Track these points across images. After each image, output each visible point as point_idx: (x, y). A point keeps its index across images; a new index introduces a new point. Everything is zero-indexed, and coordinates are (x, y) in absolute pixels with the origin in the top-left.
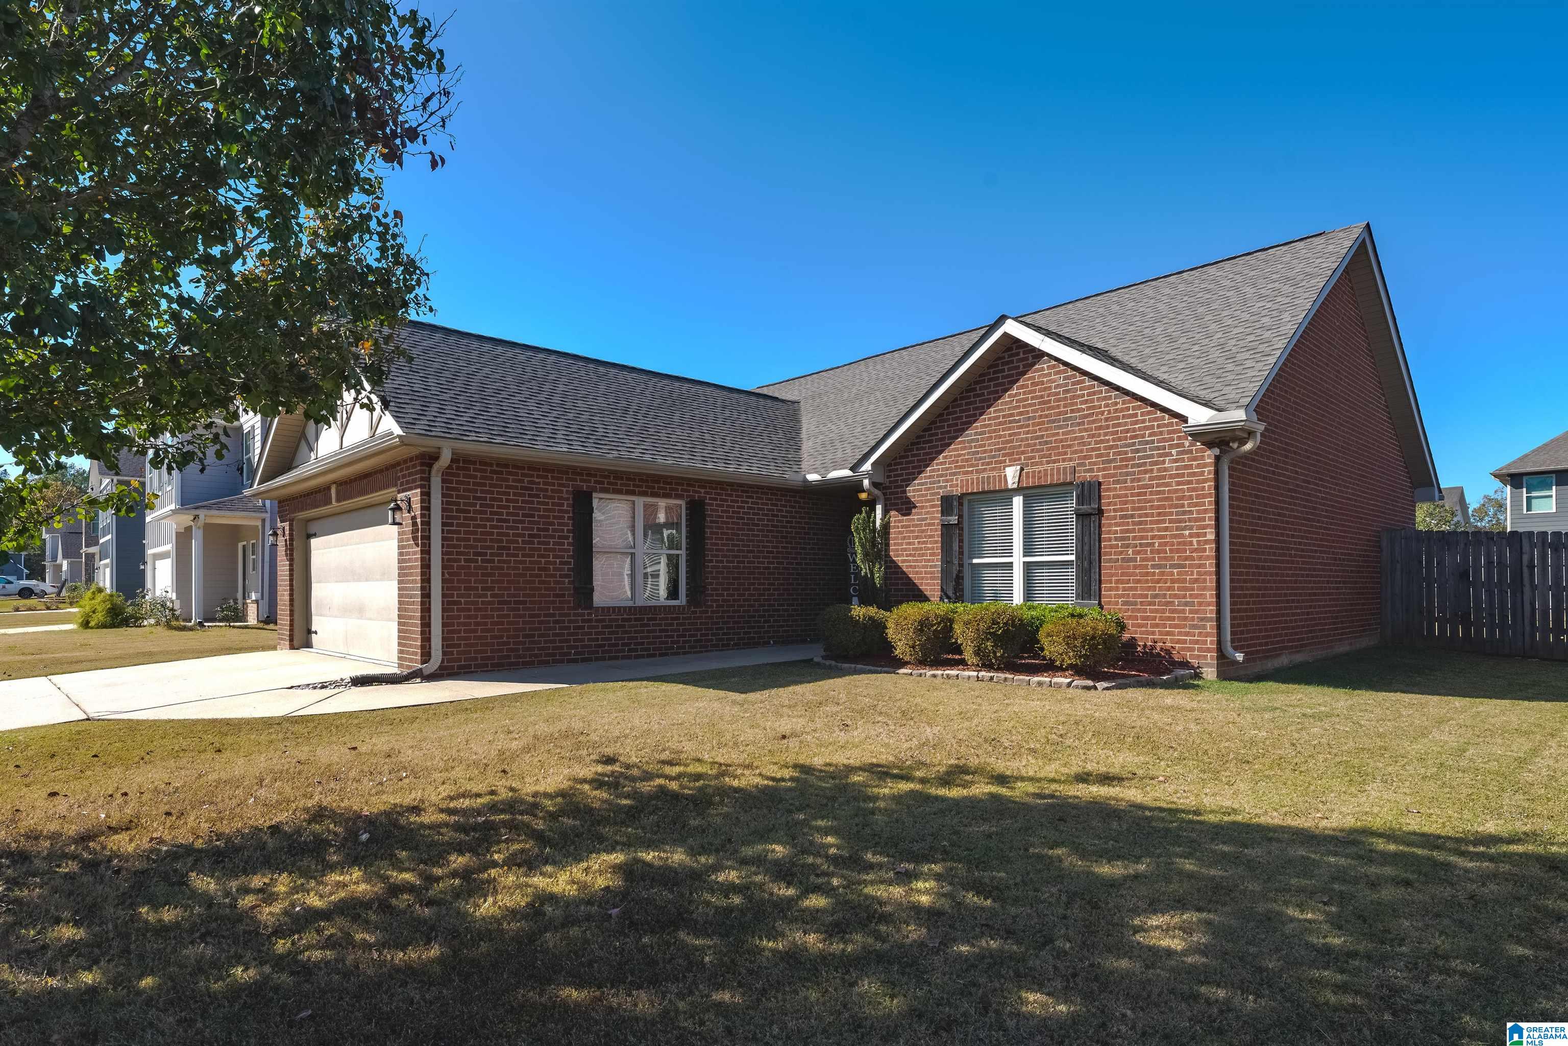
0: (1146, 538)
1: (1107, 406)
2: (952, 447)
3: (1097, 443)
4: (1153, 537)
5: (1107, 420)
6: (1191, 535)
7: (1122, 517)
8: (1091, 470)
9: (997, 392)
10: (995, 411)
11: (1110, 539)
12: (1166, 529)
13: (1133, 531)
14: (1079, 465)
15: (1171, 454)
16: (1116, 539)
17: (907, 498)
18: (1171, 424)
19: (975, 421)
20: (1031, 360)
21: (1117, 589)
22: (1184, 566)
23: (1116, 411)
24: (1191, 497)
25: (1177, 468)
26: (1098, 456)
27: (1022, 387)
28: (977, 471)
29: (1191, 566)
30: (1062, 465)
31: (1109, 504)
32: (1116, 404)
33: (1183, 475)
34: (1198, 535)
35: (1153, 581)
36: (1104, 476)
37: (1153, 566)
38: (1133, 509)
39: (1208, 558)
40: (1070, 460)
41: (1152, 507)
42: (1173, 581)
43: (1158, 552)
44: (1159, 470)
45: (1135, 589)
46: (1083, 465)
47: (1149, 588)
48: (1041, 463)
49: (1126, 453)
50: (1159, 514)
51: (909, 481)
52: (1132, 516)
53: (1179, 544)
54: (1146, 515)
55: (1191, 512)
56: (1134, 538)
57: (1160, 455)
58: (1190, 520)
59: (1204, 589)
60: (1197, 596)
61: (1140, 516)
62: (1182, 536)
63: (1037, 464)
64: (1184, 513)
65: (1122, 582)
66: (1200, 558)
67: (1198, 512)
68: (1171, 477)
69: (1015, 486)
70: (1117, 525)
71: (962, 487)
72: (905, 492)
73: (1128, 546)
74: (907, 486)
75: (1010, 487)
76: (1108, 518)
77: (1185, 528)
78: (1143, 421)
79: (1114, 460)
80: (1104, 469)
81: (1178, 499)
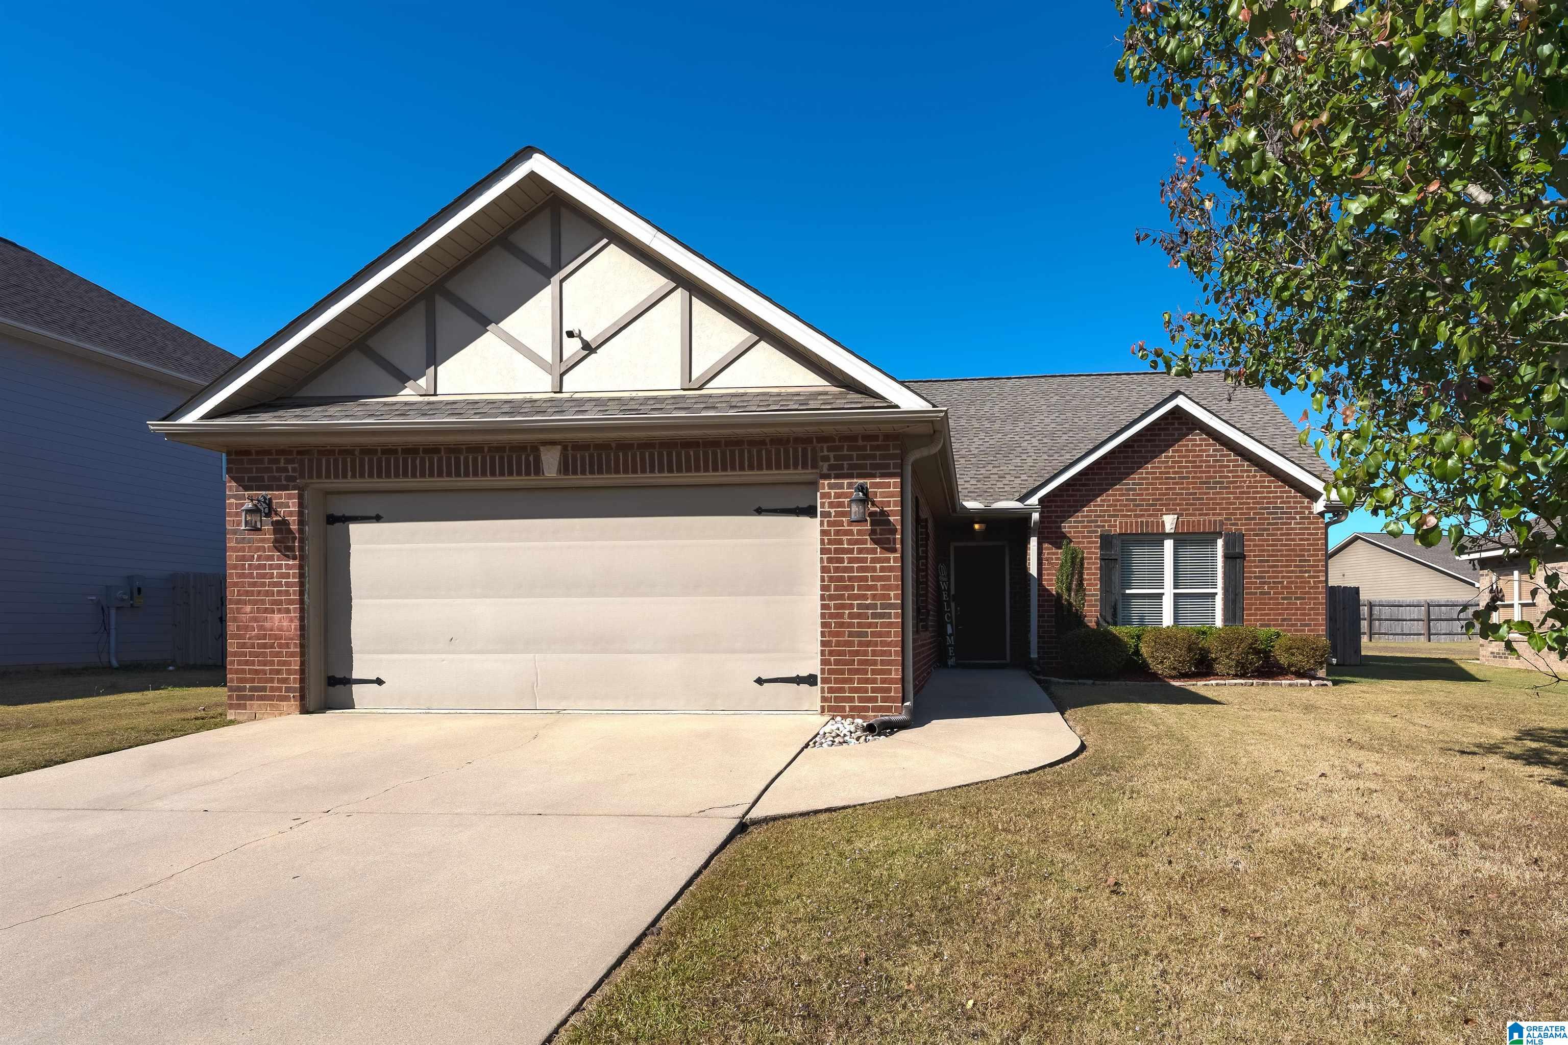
0: (1277, 577)
1: (1248, 477)
2: (1110, 492)
3: (1240, 504)
4: (1283, 577)
5: (1248, 487)
6: (1309, 577)
7: (1260, 561)
8: (1236, 524)
9: (1154, 452)
10: (1152, 468)
11: (1250, 578)
12: (1292, 572)
13: (1268, 572)
14: (1226, 519)
15: (1295, 518)
16: (1255, 577)
17: (1063, 533)
18: (1295, 497)
19: (1132, 473)
20: (1185, 431)
21: (1256, 615)
22: (1304, 598)
23: (1255, 482)
24: (1309, 550)
25: (1300, 529)
26: (1241, 514)
27: (1177, 451)
28: (1136, 516)
29: (1309, 598)
30: (1213, 518)
31: (1250, 551)
32: (1256, 476)
33: (1304, 534)
34: (1314, 577)
35: (1282, 609)
36: (1246, 530)
37: (1283, 599)
38: (1269, 556)
39: (1320, 593)
40: (1219, 514)
41: (1282, 556)
42: (1297, 609)
43: (1287, 588)
44: (1287, 529)
45: (1269, 615)
46: (1230, 519)
47: (1280, 614)
48: (1194, 515)
49: (1263, 514)
50: (1287, 561)
51: (1064, 518)
52: (1268, 561)
53: (1301, 582)
54: (1278, 561)
55: (1309, 561)
56: (1269, 577)
57: (1288, 518)
58: (1309, 566)
59: (1318, 614)
60: (1313, 620)
61: (1273, 561)
62: (1303, 577)
63: (1191, 515)
64: (1305, 561)
65: (1260, 609)
66: (1315, 593)
67: (1314, 561)
68: (1296, 534)
69: (1173, 531)
70: (1256, 567)
71: (1121, 528)
72: (1060, 527)
73: (1265, 583)
74: (1062, 522)
75: (1167, 531)
76: (1249, 561)
77: (1306, 572)
78: (1276, 492)
79: (1254, 519)
80: (1246, 525)
81: (1301, 550)
